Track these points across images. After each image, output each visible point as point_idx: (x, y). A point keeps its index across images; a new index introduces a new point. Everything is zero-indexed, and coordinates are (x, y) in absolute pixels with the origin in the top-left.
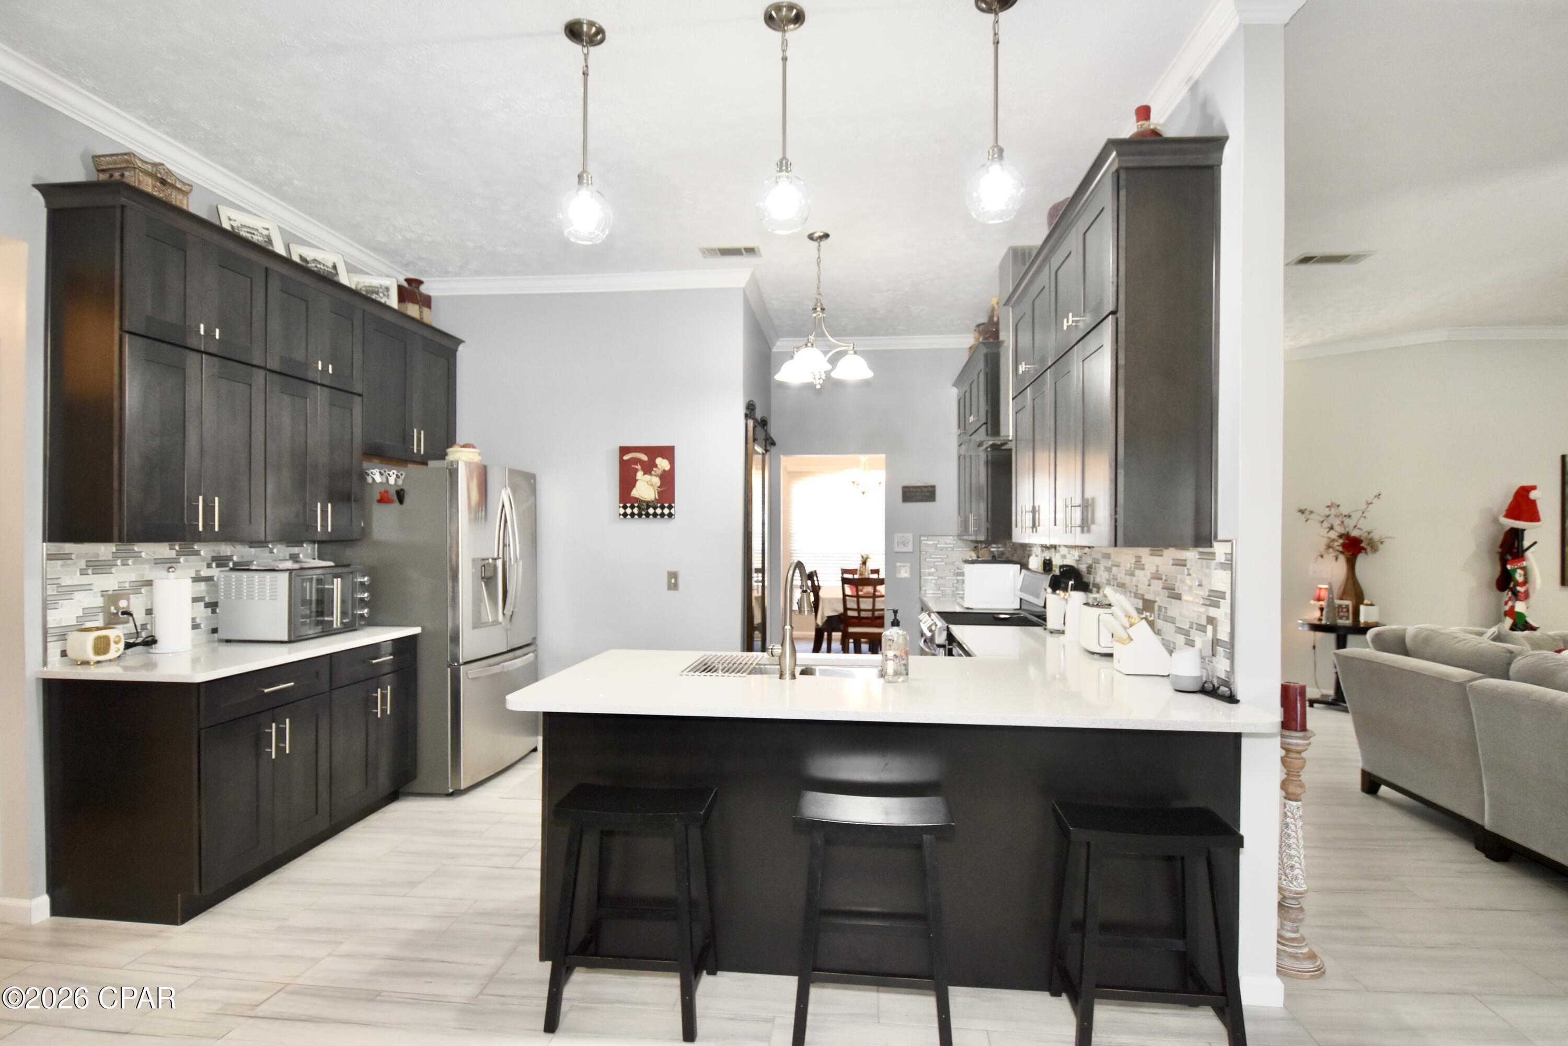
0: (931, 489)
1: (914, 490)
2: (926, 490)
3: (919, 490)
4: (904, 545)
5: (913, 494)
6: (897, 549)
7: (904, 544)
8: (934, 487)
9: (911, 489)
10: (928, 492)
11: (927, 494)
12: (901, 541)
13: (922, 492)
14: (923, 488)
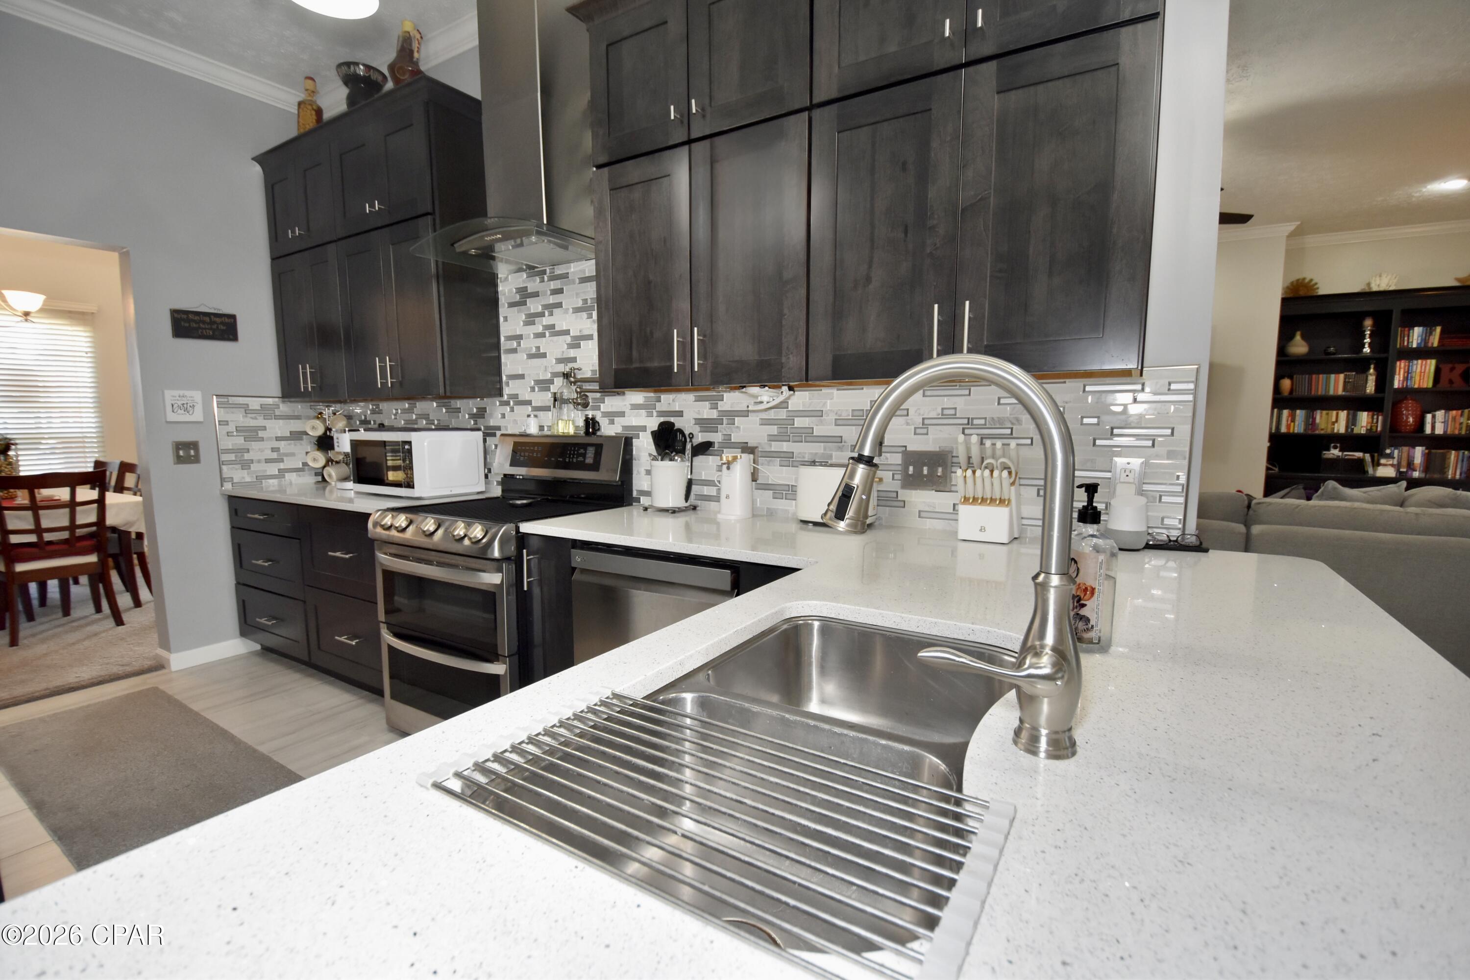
0: (227, 320)
1: (196, 318)
2: (218, 320)
3: (207, 319)
4: (186, 410)
5: (194, 325)
6: (171, 417)
7: (187, 408)
8: (233, 317)
9: (190, 316)
10: (222, 323)
11: (222, 327)
12: (180, 403)
13: (212, 323)
14: (212, 317)
